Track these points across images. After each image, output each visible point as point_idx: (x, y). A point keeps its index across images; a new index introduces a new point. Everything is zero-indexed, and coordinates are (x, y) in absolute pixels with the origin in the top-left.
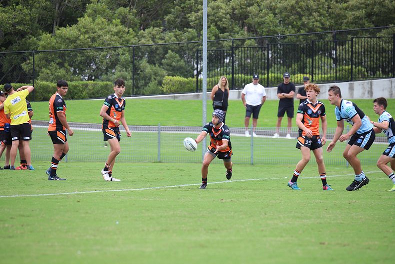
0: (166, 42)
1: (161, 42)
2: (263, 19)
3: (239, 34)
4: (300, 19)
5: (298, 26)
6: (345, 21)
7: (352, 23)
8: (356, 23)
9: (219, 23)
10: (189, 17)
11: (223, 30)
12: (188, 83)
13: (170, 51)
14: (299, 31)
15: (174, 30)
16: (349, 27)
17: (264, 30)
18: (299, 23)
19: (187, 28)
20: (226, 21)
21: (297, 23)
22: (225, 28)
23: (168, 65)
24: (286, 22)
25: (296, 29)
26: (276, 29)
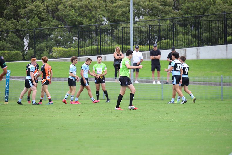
0: (7, 27)
1: (4, 27)
2: (68, 13)
3: (53, 22)
4: (91, 13)
5: (90, 17)
6: (117, 14)
7: (121, 15)
8: (123, 15)
9: (40, 15)
10: (20, 11)
11: (42, 20)
12: (69, 51)
13: (10, 32)
14: (91, 20)
15: (11, 19)
16: (119, 18)
17: (70, 19)
18: (91, 16)
19: (20, 18)
20: (44, 14)
21: (89, 15)
22: (43, 18)
23: (10, 41)
24: (82, 14)
25: (89, 19)
26: (77, 19)
